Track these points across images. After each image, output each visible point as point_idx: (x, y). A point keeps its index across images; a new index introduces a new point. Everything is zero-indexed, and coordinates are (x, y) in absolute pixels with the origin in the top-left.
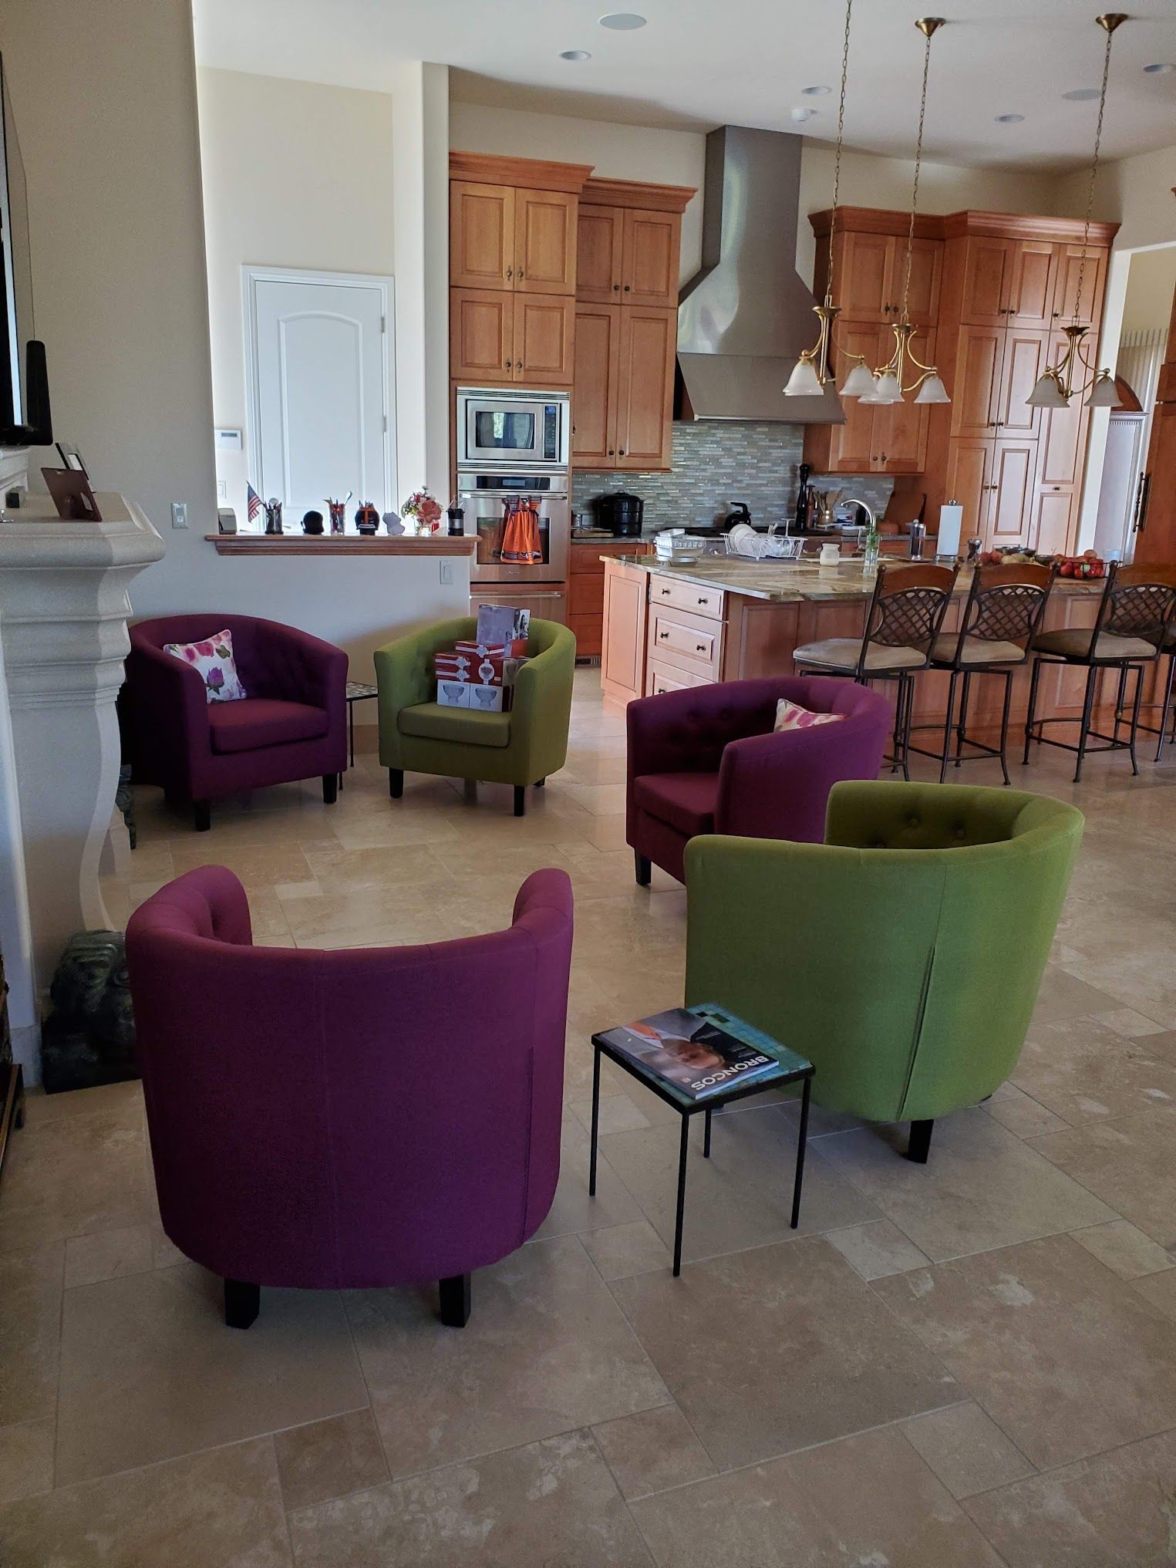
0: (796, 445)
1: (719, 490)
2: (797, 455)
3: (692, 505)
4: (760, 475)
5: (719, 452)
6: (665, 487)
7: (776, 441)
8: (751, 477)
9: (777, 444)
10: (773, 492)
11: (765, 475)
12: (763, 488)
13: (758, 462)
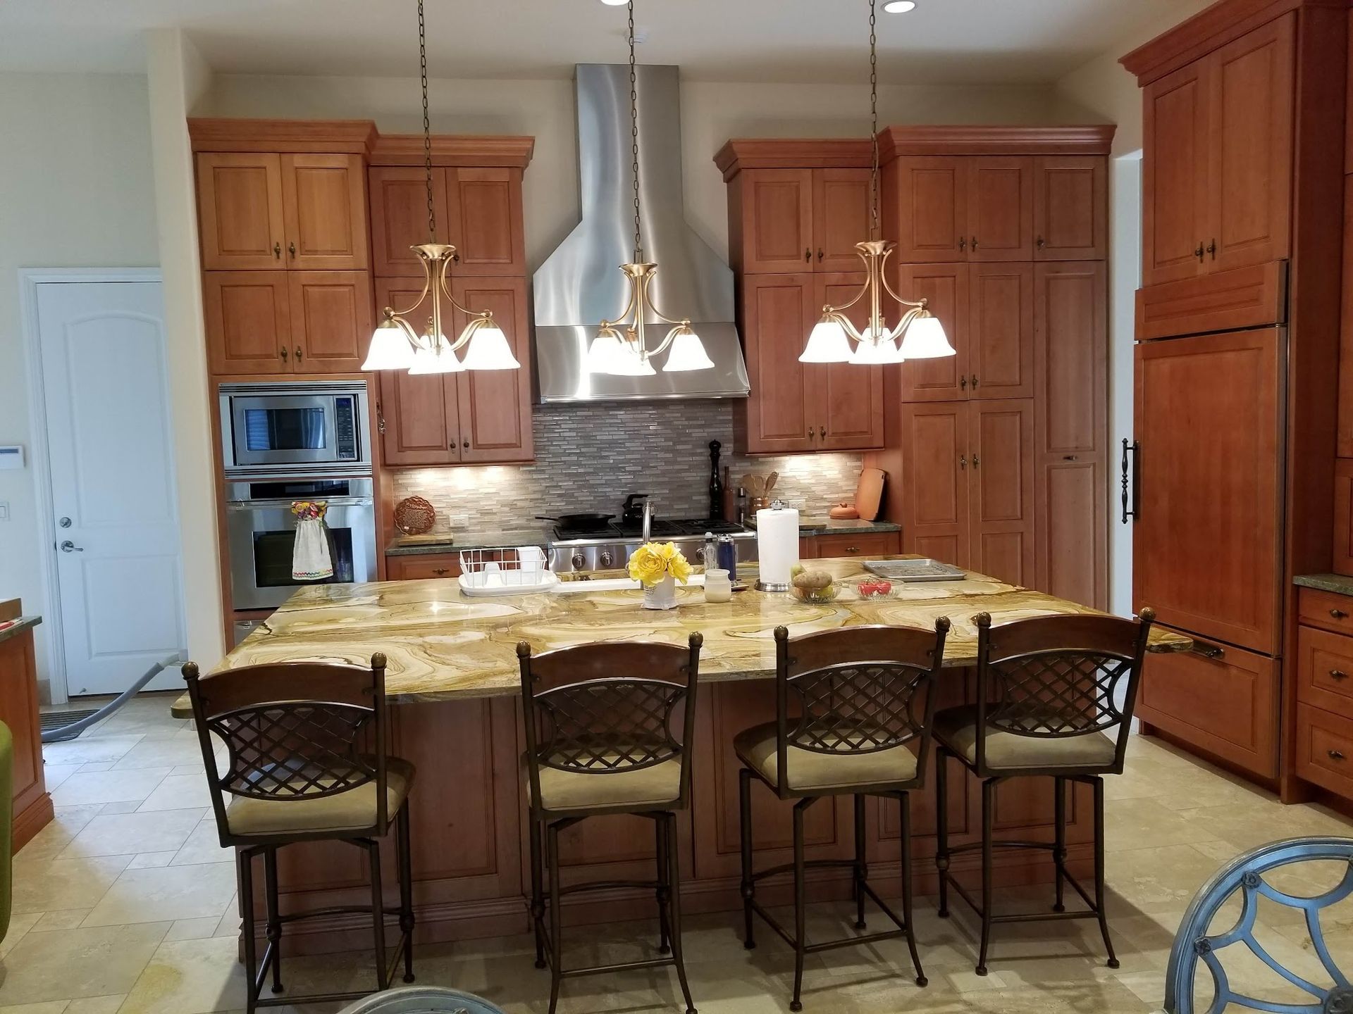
0: (724, 422)
1: (626, 478)
2: (726, 434)
3: (592, 498)
4: (679, 459)
5: (621, 435)
6: (555, 479)
7: (697, 419)
8: (667, 462)
9: (699, 423)
10: (699, 478)
11: (686, 459)
12: (683, 474)
13: (674, 444)
